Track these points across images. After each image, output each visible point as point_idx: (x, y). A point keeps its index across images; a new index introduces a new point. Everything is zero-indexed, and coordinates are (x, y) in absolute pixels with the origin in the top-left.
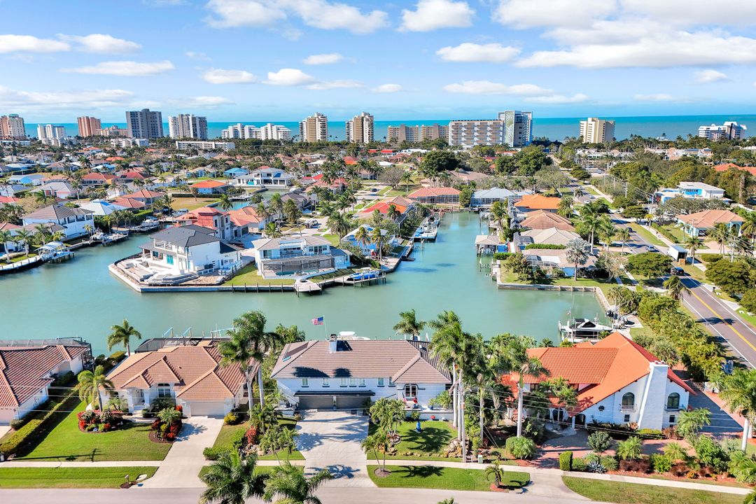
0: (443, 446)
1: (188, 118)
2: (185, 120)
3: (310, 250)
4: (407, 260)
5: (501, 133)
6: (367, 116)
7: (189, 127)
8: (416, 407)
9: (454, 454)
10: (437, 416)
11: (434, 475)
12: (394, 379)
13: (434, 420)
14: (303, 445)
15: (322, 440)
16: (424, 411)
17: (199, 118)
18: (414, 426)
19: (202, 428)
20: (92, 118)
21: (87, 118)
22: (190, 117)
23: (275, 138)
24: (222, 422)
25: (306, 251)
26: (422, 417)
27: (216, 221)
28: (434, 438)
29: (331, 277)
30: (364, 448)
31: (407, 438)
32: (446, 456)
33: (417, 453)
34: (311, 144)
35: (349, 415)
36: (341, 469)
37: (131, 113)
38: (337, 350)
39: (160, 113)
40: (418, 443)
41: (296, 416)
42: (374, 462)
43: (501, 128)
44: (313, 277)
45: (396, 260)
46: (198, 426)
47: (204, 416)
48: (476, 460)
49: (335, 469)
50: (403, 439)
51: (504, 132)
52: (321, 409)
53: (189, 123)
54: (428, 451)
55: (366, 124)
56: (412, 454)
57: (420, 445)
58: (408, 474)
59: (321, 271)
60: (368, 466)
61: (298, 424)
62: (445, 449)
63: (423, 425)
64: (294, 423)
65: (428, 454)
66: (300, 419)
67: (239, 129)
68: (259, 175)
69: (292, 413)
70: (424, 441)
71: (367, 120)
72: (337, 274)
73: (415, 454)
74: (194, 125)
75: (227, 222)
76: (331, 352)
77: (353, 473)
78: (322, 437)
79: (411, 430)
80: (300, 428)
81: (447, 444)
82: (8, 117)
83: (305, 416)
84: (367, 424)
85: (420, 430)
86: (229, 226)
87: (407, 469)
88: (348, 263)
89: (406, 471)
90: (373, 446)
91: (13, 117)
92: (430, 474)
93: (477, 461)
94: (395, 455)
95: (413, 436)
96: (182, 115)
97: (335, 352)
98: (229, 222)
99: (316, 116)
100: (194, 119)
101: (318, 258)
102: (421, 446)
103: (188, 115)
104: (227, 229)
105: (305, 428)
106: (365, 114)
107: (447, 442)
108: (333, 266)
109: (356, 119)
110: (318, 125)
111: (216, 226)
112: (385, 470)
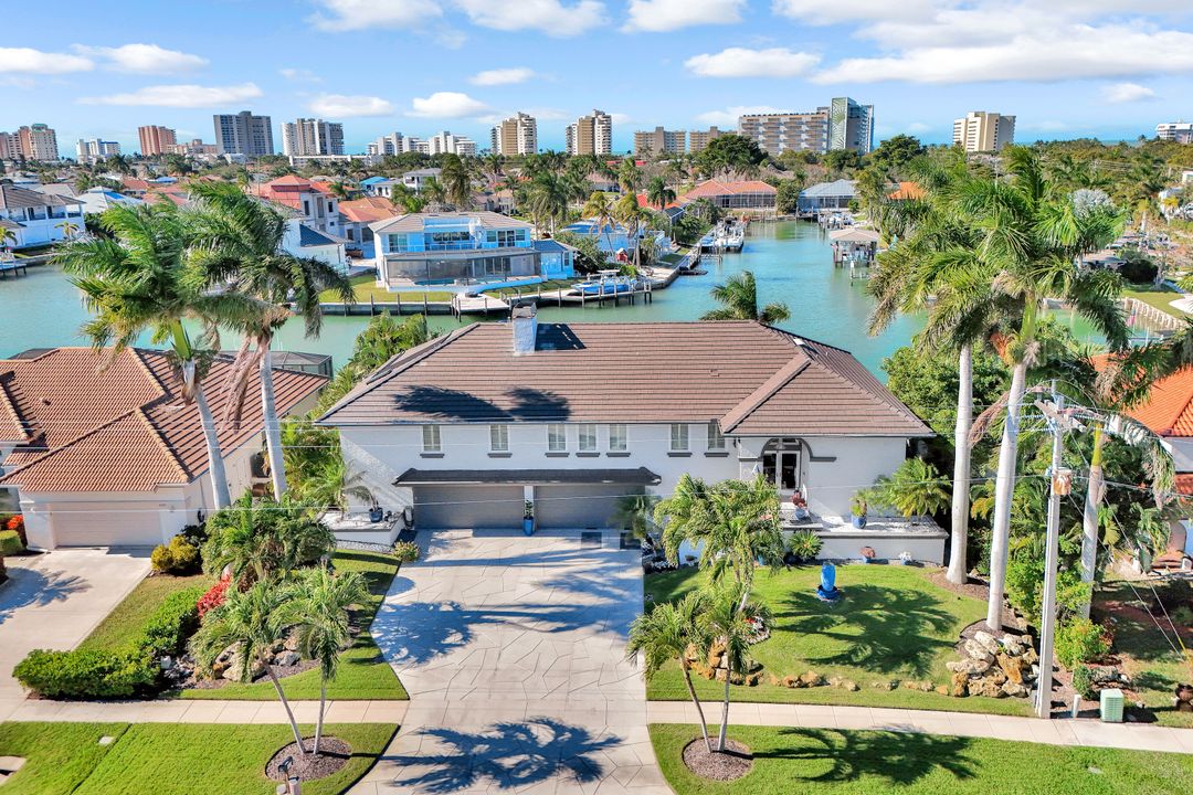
0: (939, 650)
1: (312, 125)
2: (307, 128)
3: (489, 239)
4: (692, 274)
5: (825, 136)
6: (600, 117)
7: (314, 139)
8: (805, 519)
9: (990, 681)
10: (882, 548)
11: (939, 775)
12: (725, 425)
13: (870, 561)
14: (407, 643)
15: (473, 628)
16: (834, 531)
17: (330, 125)
18: (810, 580)
19: (73, 585)
20: (162, 128)
21: (154, 127)
22: (316, 123)
23: (451, 151)
24: (146, 565)
25: (480, 239)
26: (827, 552)
27: (306, 203)
28: (892, 621)
29: (532, 291)
30: (641, 658)
31: (790, 621)
32: (959, 689)
33: (839, 676)
34: (509, 158)
35: (577, 546)
36: (544, 736)
37: (222, 117)
38: (538, 348)
39: (268, 118)
40: (838, 637)
41: (401, 548)
42: (681, 713)
43: (825, 127)
44: (494, 290)
45: (670, 272)
46: (61, 578)
47: (97, 547)
48: (1091, 705)
49: (522, 737)
50: (778, 622)
51: (829, 133)
52: (483, 528)
53: (313, 133)
54: (885, 670)
55: (599, 129)
56: (822, 682)
57: (845, 646)
58: (826, 765)
59: (512, 280)
60: (653, 727)
61: (405, 572)
62: (951, 665)
63: (843, 578)
64: (391, 569)
65: (886, 680)
66: (412, 559)
67: (394, 142)
68: (413, 179)
69: (387, 538)
70: (856, 630)
71: (601, 122)
72: (545, 286)
73: (834, 681)
74: (322, 136)
75: (331, 210)
76: (517, 354)
77: (593, 756)
78: (478, 617)
79: (797, 595)
80: (409, 584)
81: (953, 645)
82: (30, 128)
83: (431, 550)
84: (636, 573)
85: (834, 593)
86: (335, 220)
87: (817, 744)
88: (570, 270)
89: (815, 753)
90: (681, 647)
91: (39, 129)
92: (921, 769)
93: (1096, 714)
94: (754, 683)
95: (811, 614)
96: (303, 120)
97: (532, 352)
98: (335, 212)
99: (517, 118)
100: (321, 126)
101: (506, 252)
102: (854, 651)
103: (312, 120)
104: (332, 224)
105: (426, 585)
106: (598, 113)
107: (948, 638)
108: (538, 272)
109: (581, 121)
110: (521, 132)
111: (307, 213)
112: (728, 746)
